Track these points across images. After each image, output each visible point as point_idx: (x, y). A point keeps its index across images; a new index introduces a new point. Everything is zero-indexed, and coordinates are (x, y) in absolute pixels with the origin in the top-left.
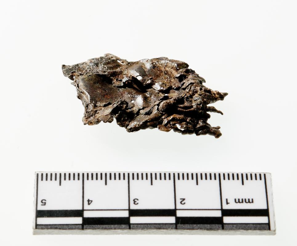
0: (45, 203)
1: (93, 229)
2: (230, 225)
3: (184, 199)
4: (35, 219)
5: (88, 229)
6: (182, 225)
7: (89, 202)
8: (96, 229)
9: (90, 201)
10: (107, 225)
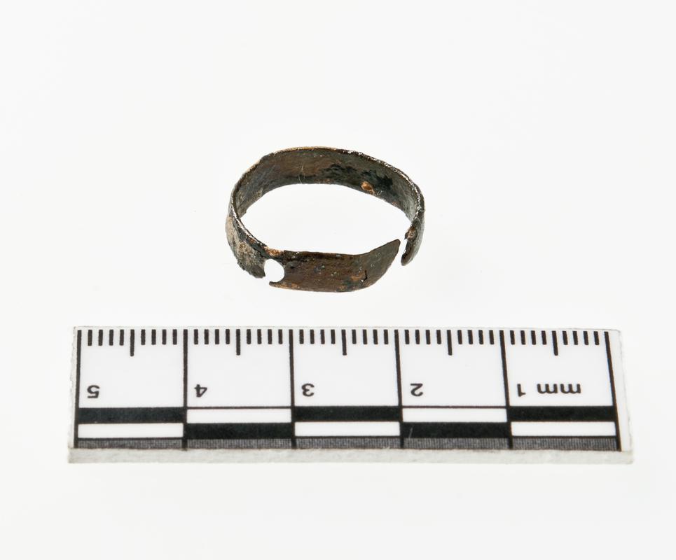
0: (97, 393)
1: (208, 448)
2: (526, 440)
3: (419, 386)
4: (73, 427)
5: (198, 448)
6: (416, 440)
7: (200, 391)
8: (216, 448)
9: (202, 388)
10: (241, 441)
